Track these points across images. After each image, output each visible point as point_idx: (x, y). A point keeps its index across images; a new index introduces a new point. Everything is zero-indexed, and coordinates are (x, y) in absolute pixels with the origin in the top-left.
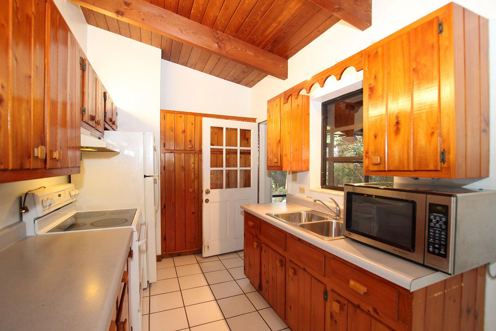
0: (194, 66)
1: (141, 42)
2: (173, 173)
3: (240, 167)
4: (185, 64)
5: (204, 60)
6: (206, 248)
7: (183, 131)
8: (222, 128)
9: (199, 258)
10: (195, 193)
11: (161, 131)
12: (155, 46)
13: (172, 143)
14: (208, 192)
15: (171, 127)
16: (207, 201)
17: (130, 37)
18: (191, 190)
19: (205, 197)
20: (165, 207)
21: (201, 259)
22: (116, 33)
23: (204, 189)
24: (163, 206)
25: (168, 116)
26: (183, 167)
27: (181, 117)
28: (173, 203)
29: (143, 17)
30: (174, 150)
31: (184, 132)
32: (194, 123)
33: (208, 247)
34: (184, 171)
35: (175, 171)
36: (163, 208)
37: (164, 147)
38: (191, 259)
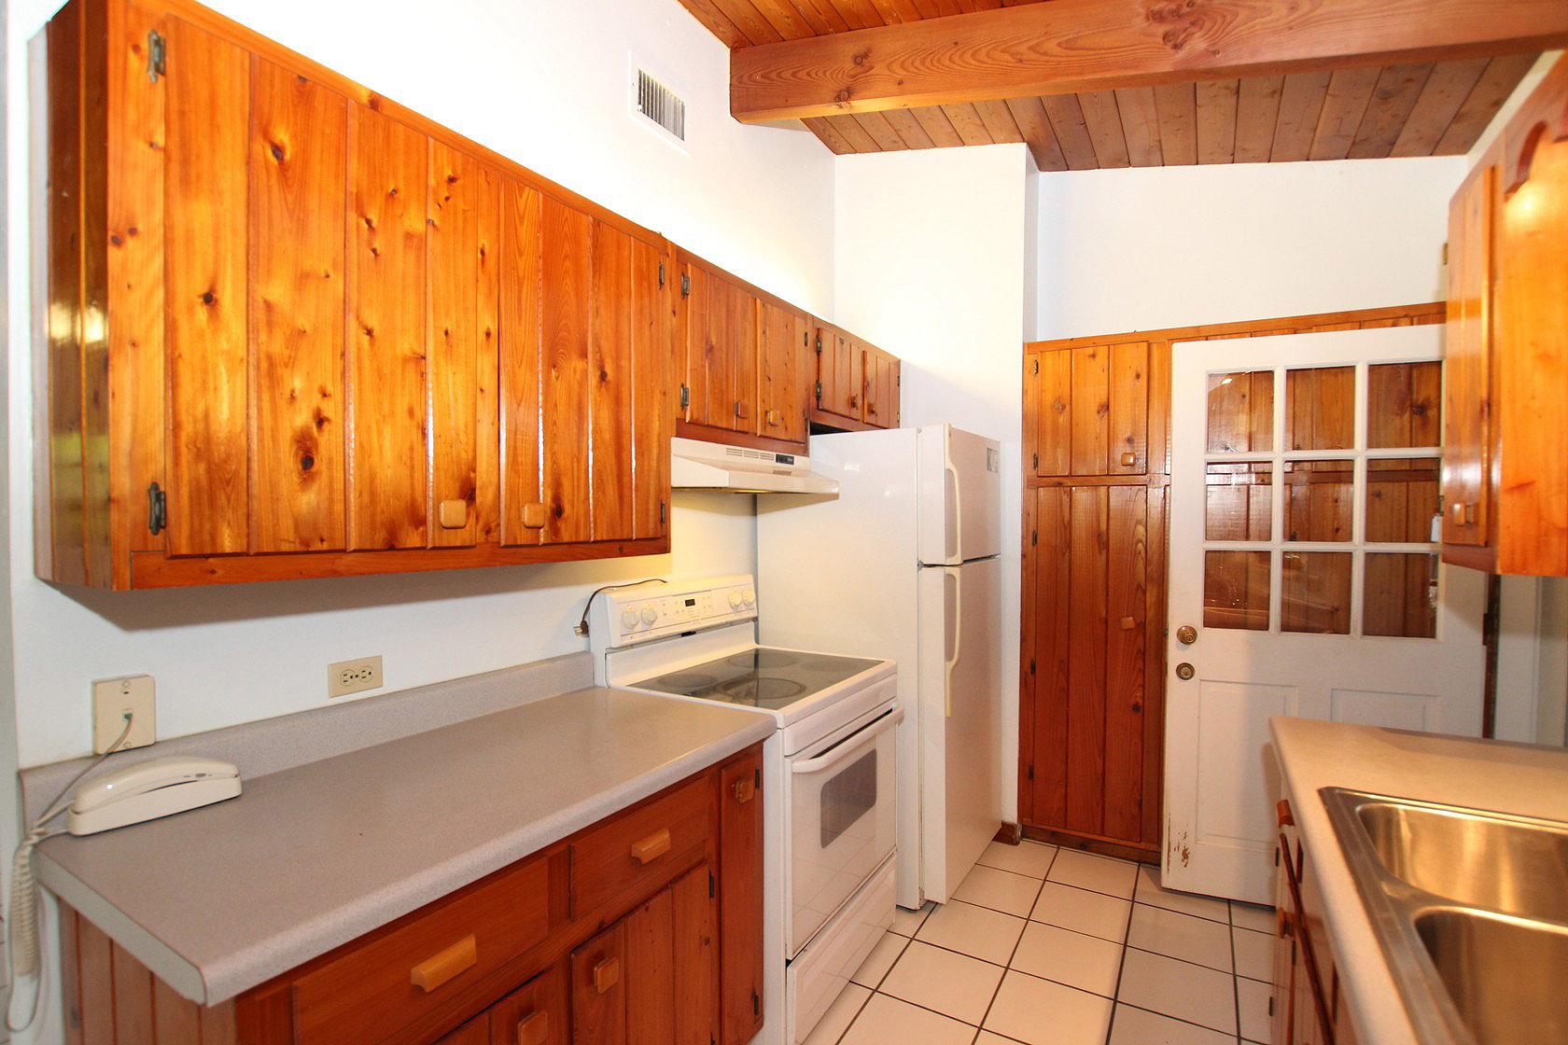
0: (1156, 156)
1: (964, 145)
2: (1064, 555)
3: (1370, 536)
4: (1123, 160)
5: (1180, 117)
6: (1176, 856)
7: (1103, 407)
8: (1268, 375)
9: (1145, 884)
10: (1145, 634)
11: (1024, 417)
12: (1005, 142)
13: (1061, 454)
14: (1188, 637)
15: (1058, 399)
16: (1186, 671)
17: (929, 143)
18: (1129, 622)
19: (1176, 654)
20: (1033, 668)
21: (1154, 889)
22: (898, 149)
23: (1175, 623)
24: (1028, 665)
25: (1049, 361)
26: (1099, 535)
27: (1093, 356)
28: (1061, 662)
29: (901, 74)
30: (1070, 476)
31: (1105, 408)
32: (1145, 370)
33: (1185, 855)
34: (1104, 552)
35: (1070, 550)
36: (1029, 671)
37: (1035, 468)
38: (1118, 876)
